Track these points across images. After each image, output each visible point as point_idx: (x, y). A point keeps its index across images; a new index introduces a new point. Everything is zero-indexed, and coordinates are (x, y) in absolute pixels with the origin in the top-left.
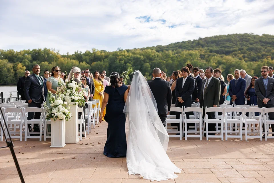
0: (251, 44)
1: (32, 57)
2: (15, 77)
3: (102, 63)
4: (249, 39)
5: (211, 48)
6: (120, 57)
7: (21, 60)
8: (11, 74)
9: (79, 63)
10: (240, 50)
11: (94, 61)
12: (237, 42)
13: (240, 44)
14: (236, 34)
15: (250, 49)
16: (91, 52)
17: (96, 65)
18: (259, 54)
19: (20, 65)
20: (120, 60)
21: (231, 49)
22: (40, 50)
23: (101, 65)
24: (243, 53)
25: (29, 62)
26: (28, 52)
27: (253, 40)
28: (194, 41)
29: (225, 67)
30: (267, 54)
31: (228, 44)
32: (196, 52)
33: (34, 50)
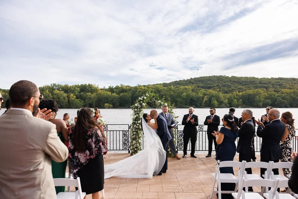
0: (224, 82)
1: (81, 89)
2: (69, 103)
3: (127, 94)
4: (223, 79)
5: (198, 85)
6: (139, 90)
7: (73, 92)
8: (66, 101)
9: (112, 94)
10: (217, 86)
11: (121, 93)
12: (215, 81)
13: (217, 82)
14: (215, 76)
15: (224, 86)
16: (120, 86)
17: (123, 95)
18: (230, 89)
19: (72, 95)
20: (139, 92)
21: (212, 86)
22: (86, 85)
23: (126, 95)
24: (219, 88)
25: (78, 93)
26: (77, 86)
27: (226, 80)
28: (188, 80)
29: (208, 97)
30: (235, 89)
31: (209, 82)
32: (190, 87)
33: (81, 85)
